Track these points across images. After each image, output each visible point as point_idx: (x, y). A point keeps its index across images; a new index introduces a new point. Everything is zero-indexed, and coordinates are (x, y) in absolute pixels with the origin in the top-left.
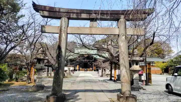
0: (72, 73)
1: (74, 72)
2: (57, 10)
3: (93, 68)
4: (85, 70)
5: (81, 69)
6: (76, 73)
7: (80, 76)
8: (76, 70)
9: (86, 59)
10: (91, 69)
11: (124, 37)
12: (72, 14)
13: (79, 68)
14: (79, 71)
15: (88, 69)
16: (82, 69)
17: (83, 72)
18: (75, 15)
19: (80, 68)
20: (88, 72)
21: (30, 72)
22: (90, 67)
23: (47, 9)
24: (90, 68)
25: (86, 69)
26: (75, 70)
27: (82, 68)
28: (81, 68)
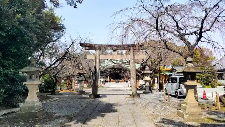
0: (103, 85)
1: (105, 84)
2: (94, 46)
5: (112, 80)
6: (107, 84)
7: (111, 87)
8: (107, 82)
9: (117, 70)
10: (123, 80)
11: (133, 61)
12: (102, 48)
13: (110, 79)
15: (119, 80)
16: (114, 80)
17: (114, 84)
18: (103, 48)
20: (120, 83)
21: (71, 83)
23: (88, 45)
25: (117, 81)
26: (106, 81)
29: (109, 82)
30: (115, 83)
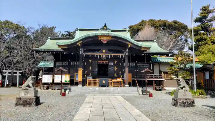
3: (123, 77)
4: (101, 82)
5: (90, 79)
8: (77, 84)
9: (104, 51)
10: (119, 80)
13: (83, 76)
14: (83, 85)
15: (110, 80)
16: (95, 80)
17: (95, 91)
19: (88, 77)
20: (111, 88)
22: (115, 75)
24: (116, 78)
26: (73, 83)
27: (94, 77)
28: (91, 77)
29: (80, 85)
30: (97, 88)
